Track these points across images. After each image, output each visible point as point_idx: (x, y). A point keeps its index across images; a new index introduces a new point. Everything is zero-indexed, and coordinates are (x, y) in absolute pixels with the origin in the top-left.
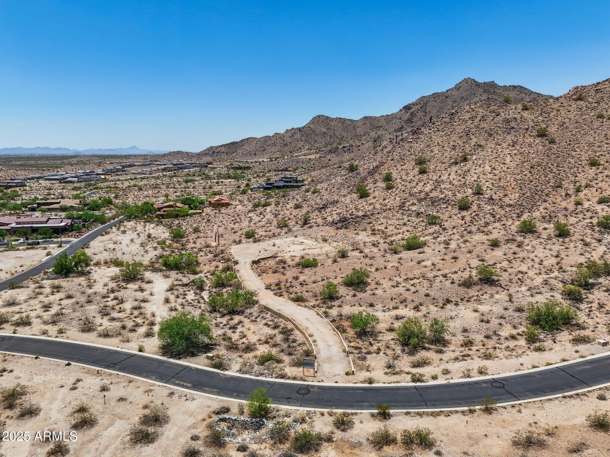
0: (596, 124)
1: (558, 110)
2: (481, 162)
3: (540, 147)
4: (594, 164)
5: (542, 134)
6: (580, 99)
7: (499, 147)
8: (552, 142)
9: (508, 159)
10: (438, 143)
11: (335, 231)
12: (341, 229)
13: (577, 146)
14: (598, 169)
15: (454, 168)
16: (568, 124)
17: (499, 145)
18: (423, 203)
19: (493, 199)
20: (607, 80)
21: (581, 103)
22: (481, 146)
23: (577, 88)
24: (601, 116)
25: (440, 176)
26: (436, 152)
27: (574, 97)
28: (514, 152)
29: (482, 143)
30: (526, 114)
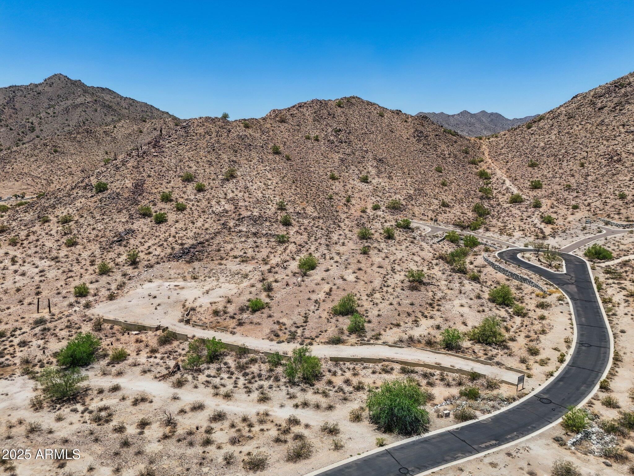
0: (309, 144)
1: (273, 130)
2: (249, 178)
3: (283, 164)
4: (333, 178)
5: (276, 152)
6: (283, 121)
7: (252, 163)
8: (288, 159)
9: (270, 176)
10: (189, 158)
11: (188, 265)
12: (193, 262)
13: (308, 163)
14: (340, 182)
15: (230, 185)
16: (288, 143)
17: (250, 161)
18: (245, 222)
19: (300, 213)
20: (294, 107)
21: (286, 125)
22: (235, 162)
23: (274, 111)
24: (308, 138)
25: (226, 194)
26: (194, 168)
27: (277, 119)
28: (268, 168)
29: (235, 159)
30: (250, 131)
